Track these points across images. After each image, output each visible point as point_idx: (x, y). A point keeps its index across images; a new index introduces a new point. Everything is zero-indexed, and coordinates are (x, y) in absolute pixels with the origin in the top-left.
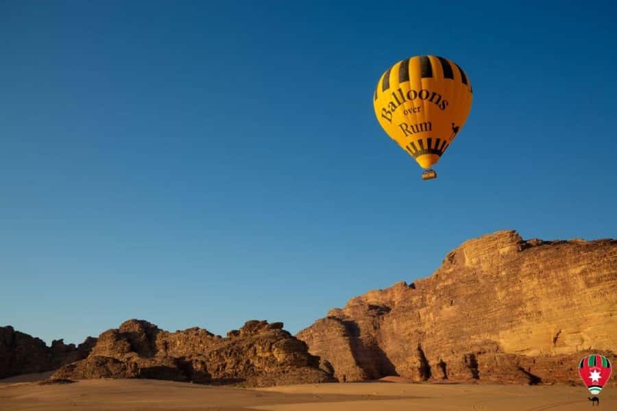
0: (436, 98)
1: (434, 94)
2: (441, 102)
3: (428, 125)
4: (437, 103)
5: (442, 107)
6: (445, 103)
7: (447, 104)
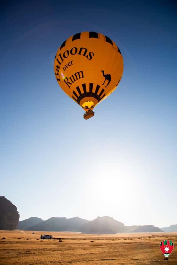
0: (83, 51)
1: (81, 49)
2: (87, 54)
3: (81, 73)
4: (84, 55)
5: (89, 57)
6: (92, 54)
7: (93, 55)
